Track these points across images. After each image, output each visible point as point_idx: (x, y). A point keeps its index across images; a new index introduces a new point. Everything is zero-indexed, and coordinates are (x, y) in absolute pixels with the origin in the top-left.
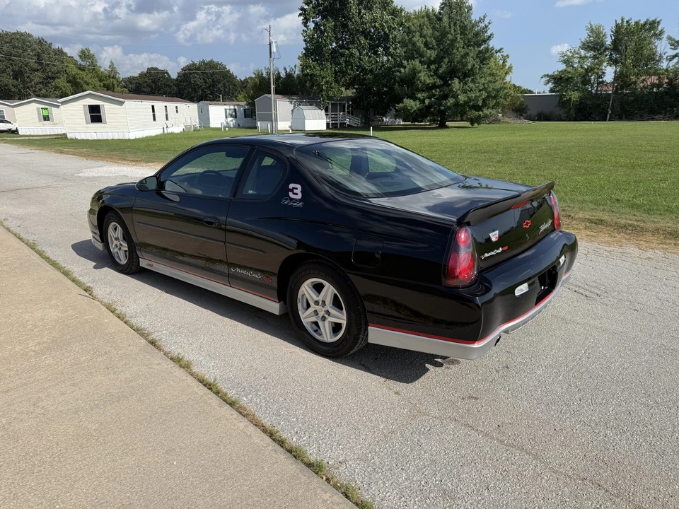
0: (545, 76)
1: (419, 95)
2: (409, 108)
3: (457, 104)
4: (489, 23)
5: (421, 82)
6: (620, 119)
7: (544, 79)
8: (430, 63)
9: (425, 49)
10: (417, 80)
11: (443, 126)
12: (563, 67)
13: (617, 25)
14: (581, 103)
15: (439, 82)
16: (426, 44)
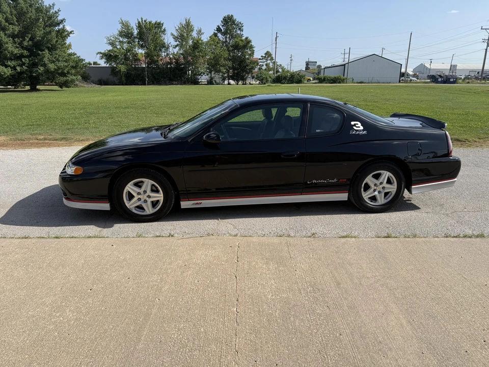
0: (99, 53)
1: (9, 63)
2: (3, 74)
3: (47, 71)
4: (59, 11)
5: (9, 52)
6: (153, 84)
7: (99, 55)
8: (13, 36)
9: (7, 24)
10: (5, 50)
11: (34, 89)
12: (110, 48)
13: (139, 23)
14: (128, 73)
15: (26, 53)
16: (7, 20)
